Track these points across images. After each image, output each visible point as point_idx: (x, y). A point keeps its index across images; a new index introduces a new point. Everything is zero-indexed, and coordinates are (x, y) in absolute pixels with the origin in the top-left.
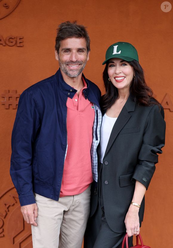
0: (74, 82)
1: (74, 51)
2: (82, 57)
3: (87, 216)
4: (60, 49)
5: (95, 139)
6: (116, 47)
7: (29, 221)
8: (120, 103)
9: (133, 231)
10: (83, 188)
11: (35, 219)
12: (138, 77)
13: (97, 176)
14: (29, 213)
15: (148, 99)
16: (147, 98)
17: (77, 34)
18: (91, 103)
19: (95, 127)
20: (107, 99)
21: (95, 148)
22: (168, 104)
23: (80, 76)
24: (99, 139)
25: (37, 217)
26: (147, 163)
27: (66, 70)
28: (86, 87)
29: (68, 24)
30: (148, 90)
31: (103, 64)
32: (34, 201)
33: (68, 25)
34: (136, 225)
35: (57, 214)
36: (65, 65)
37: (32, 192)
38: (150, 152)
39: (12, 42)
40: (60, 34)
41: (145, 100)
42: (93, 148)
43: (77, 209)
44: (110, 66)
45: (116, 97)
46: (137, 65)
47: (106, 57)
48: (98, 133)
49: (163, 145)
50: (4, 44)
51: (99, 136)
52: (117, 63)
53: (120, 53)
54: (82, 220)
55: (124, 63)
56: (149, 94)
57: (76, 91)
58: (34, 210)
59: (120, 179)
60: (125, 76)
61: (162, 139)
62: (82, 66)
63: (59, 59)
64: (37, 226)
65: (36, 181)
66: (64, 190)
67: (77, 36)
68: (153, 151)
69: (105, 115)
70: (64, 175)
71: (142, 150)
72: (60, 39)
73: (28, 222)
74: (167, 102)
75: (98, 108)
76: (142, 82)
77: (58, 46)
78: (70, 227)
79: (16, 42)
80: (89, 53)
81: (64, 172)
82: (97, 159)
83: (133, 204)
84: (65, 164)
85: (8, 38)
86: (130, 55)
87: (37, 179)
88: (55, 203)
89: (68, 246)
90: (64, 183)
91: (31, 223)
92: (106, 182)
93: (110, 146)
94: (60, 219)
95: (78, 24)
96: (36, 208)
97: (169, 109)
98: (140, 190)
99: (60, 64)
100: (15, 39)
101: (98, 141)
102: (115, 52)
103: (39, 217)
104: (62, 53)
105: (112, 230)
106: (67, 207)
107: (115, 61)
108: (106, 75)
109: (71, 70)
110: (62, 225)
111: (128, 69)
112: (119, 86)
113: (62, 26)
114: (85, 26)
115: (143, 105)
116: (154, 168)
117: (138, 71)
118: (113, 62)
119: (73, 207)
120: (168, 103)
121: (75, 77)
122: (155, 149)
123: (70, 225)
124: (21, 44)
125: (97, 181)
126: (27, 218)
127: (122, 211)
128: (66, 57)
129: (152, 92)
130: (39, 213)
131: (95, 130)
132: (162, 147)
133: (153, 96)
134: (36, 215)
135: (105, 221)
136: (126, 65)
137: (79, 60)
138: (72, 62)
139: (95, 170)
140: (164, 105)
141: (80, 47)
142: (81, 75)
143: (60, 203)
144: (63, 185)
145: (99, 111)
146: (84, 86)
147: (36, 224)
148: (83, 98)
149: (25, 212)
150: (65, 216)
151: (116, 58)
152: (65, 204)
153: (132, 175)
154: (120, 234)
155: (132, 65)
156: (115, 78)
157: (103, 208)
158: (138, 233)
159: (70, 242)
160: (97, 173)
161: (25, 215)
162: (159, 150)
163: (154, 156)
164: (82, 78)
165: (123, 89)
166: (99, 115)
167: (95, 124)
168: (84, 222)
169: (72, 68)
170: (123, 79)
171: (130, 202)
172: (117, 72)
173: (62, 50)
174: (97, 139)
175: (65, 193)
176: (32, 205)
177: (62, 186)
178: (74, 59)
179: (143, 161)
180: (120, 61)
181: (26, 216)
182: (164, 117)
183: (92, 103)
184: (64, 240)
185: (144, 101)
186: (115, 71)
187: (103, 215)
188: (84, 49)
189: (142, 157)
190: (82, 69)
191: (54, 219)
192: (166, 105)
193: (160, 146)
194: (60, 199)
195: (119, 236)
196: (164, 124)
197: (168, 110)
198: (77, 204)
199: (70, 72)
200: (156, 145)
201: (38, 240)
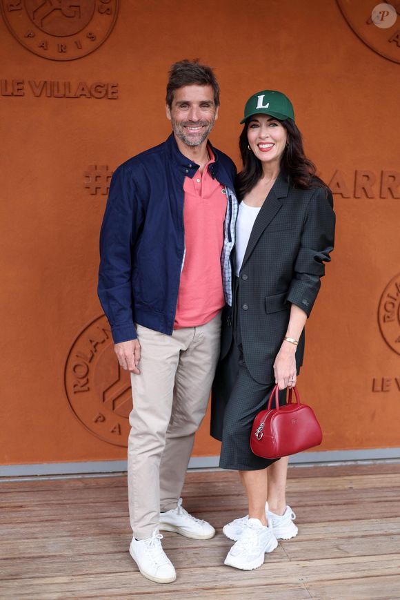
0: (195, 153)
1: (195, 106)
2: (207, 114)
3: (216, 357)
4: (174, 103)
5: (227, 240)
6: (261, 98)
7: (127, 366)
8: (265, 185)
9: (286, 381)
11: (137, 363)
12: (294, 145)
13: (231, 297)
14: (127, 354)
15: (309, 179)
16: (306, 177)
17: (199, 80)
18: (221, 184)
19: (227, 222)
20: (245, 177)
21: (227, 253)
22: (339, 187)
23: (204, 144)
24: (233, 240)
25: (139, 360)
26: (309, 276)
27: (182, 135)
28: (213, 161)
29: (186, 64)
30: (308, 164)
31: (241, 123)
32: (134, 336)
33: (186, 66)
34: (292, 373)
35: (170, 355)
36: (180, 127)
37: (131, 321)
38: (312, 260)
39: (100, 92)
40: (174, 79)
41: (304, 180)
42: (224, 254)
43: (200, 348)
44: (252, 127)
45: (259, 175)
46: (292, 127)
47: (246, 112)
48: (232, 231)
49: (332, 249)
50: (89, 95)
51: (233, 236)
52: (263, 122)
53: (267, 106)
54: (209, 364)
55: (273, 122)
56: (310, 170)
57: (197, 167)
58: (135, 349)
59: (265, 302)
60: (273, 142)
61: (330, 239)
62: (207, 128)
63: (172, 118)
64: (140, 373)
65: (137, 305)
66: (180, 318)
67: (199, 82)
68: (317, 259)
69: (242, 203)
70: (180, 296)
71: (301, 257)
72: (173, 87)
73: (125, 368)
74: (338, 184)
75: (231, 193)
76: (300, 152)
77: (170, 98)
78: (191, 376)
79: (107, 91)
80: (217, 109)
81: (180, 291)
82: (230, 270)
83: (288, 339)
84: (181, 279)
85: (95, 86)
86: (282, 110)
87: (138, 303)
88: (167, 338)
90: (181, 307)
91: (130, 369)
92: (245, 307)
93: (250, 252)
94: (175, 363)
95: (201, 63)
96: (137, 347)
97: (341, 194)
98: (298, 319)
99: (173, 125)
100: (105, 88)
101: (232, 244)
102: (260, 105)
103: (142, 359)
104: (176, 108)
105: (254, 380)
106: (186, 345)
107: (259, 119)
108: (244, 140)
109: (190, 135)
110: (177, 372)
111: (279, 132)
112: (264, 157)
113: (176, 67)
114: (211, 68)
115: (301, 187)
116: (318, 284)
117: (293, 136)
118: (257, 121)
119: (195, 345)
120: (340, 185)
121: (197, 146)
122: (320, 255)
124: (114, 94)
125: (231, 305)
126: (124, 361)
127: (271, 350)
128: (183, 115)
129: (314, 168)
130: (142, 354)
131: (227, 226)
132: (330, 252)
133: (316, 174)
134: (138, 358)
135: (244, 367)
136: (277, 125)
137: (202, 119)
138: (191, 122)
139: (227, 288)
140: (333, 189)
141: (204, 99)
142: (206, 141)
143: (174, 337)
144: (179, 309)
145: (234, 197)
146: (210, 158)
147: (138, 371)
148: (209, 178)
149: (121, 353)
150: (182, 359)
151: (262, 114)
152: (183, 341)
153: (286, 296)
154: (267, 386)
155: (285, 126)
156: (258, 145)
157: (241, 346)
158: (294, 385)
159: (191, 398)
160: (231, 293)
161: (121, 357)
162: (326, 257)
163: (319, 266)
164: (207, 147)
165: (270, 162)
166: (233, 203)
167: (228, 216)
168: (212, 368)
169: (192, 131)
170: (271, 148)
171: (283, 337)
172: (263, 135)
173: (176, 105)
174: (230, 241)
175: (182, 323)
176: (131, 341)
177: (177, 311)
178: (195, 118)
179: (302, 273)
180: (268, 119)
181: (123, 358)
182: (332, 206)
183: (222, 185)
184: (181, 395)
185: (301, 181)
186: (260, 134)
187: (241, 357)
188: (209, 102)
189: (301, 268)
190: (207, 133)
191: (166, 363)
192: (337, 188)
193: (327, 251)
194: (174, 333)
195: (267, 389)
196: (332, 217)
197: (340, 196)
198: (200, 340)
199: (189, 138)
200: (322, 249)
201: (141, 396)
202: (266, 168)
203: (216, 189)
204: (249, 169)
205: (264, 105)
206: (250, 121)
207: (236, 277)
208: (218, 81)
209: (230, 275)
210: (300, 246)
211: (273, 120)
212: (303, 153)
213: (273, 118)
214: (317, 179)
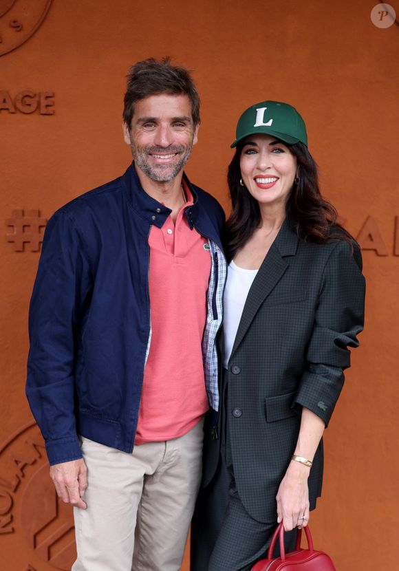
0: (165, 192)
1: (165, 124)
2: (181, 136)
3: (195, 485)
4: (134, 120)
5: (211, 316)
6: (261, 112)
7: (69, 498)
9: (295, 519)
10: (187, 424)
11: (82, 492)
12: (306, 181)
13: (217, 397)
14: (68, 480)
15: (326, 228)
16: (323, 224)
17: (169, 87)
18: (203, 237)
19: (211, 290)
20: (235, 224)
21: (212, 335)
22: (372, 240)
23: (178, 179)
24: (220, 317)
25: (86, 489)
26: (327, 368)
27: (145, 166)
28: (191, 203)
29: (151, 64)
30: (325, 208)
31: (232, 147)
32: (78, 454)
33: (151, 67)
34: (303, 507)
35: (129, 482)
36: (144, 155)
37: (74, 433)
38: (332, 344)
39: (29, 105)
40: (134, 87)
41: (320, 230)
42: (207, 336)
43: (174, 471)
44: (247, 153)
45: (255, 222)
46: (304, 154)
47: (239, 131)
48: (218, 303)
49: (360, 328)
50: (12, 110)
51: (219, 310)
52: (264, 145)
53: (270, 123)
54: (186, 494)
55: (278, 146)
56: (329, 216)
57: (168, 211)
58: (79, 473)
59: (265, 405)
60: (277, 175)
61: (358, 314)
62: (182, 156)
63: (132, 142)
64: (86, 508)
65: (83, 410)
66: (144, 428)
67: (171, 91)
68: (339, 343)
69: (232, 263)
70: (145, 397)
71: (314, 343)
72: (133, 97)
73: (66, 500)
74: (370, 236)
75: (217, 249)
76: (314, 192)
77: (128, 112)
78: (159, 511)
79: (39, 103)
80: (197, 129)
81: (145, 390)
82: (216, 360)
83: (297, 459)
84: (145, 373)
85: (21, 96)
86: (290, 130)
87: (85, 406)
88: (124, 457)
89: (154, 552)
90: (145, 413)
91: (73, 501)
92: (237, 412)
93: (244, 333)
94: (137, 493)
95: (174, 63)
96: (82, 470)
97: (375, 250)
98: (311, 429)
99: (133, 152)
100: (37, 99)
101: (219, 322)
102: (259, 122)
103: (89, 488)
104: (137, 128)
105: (251, 518)
106: (152, 468)
107: (258, 142)
108: (235, 171)
109: (158, 165)
110: (140, 506)
111: (285, 161)
113: (137, 68)
114: (188, 69)
115: (315, 240)
116: (341, 380)
117: (305, 167)
118: (255, 144)
119: (165, 467)
120: (373, 236)
121: (167, 181)
122: (343, 337)
123: (158, 506)
124: (50, 108)
125: (217, 410)
126: (64, 490)
128: (147, 137)
129: (334, 213)
130: (90, 480)
131: (211, 297)
132: (357, 333)
133: (338, 221)
134: (83, 485)
135: (235, 498)
136: (283, 151)
137: (176, 143)
138: (159, 148)
139: (212, 385)
140: (363, 243)
141: (178, 114)
142: (180, 174)
143: (136, 457)
144: (142, 415)
145: (221, 255)
146: (187, 200)
147: (84, 505)
148: (185, 228)
149: (60, 478)
150: (147, 487)
151: (262, 134)
152: (148, 460)
153: (294, 396)
155: (294, 153)
156: (255, 179)
157: (231, 468)
158: (305, 524)
160: (217, 392)
161: (59, 486)
162: (352, 340)
163: (342, 353)
164: (182, 183)
167: (212, 283)
168: (190, 500)
169: (160, 161)
170: (274, 183)
171: (291, 456)
172: (263, 165)
173: (138, 123)
174: (216, 317)
175: (146, 435)
176: (74, 462)
177: (139, 419)
178: (164, 142)
179: (317, 364)
180: (270, 142)
181: (63, 486)
182: (361, 267)
183: (205, 237)
184: (146, 540)
185: (316, 231)
186: (258, 163)
187: (233, 485)
188: (185, 118)
189: (316, 356)
190: (182, 164)
191: (124, 494)
192: (369, 242)
193: (353, 332)
194: (136, 450)
196: (361, 284)
197: (373, 253)
198: (174, 460)
199: (156, 171)
200: (345, 328)
201: (87, 539)
202: (267, 213)
203: (195, 244)
204: (240, 213)
205: (265, 121)
206: (245, 143)
207: (225, 370)
208: (198, 88)
209: (216, 367)
210: (314, 324)
211: (278, 143)
212: (318, 192)
213: (278, 141)
214: (339, 228)
